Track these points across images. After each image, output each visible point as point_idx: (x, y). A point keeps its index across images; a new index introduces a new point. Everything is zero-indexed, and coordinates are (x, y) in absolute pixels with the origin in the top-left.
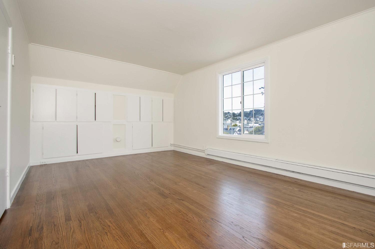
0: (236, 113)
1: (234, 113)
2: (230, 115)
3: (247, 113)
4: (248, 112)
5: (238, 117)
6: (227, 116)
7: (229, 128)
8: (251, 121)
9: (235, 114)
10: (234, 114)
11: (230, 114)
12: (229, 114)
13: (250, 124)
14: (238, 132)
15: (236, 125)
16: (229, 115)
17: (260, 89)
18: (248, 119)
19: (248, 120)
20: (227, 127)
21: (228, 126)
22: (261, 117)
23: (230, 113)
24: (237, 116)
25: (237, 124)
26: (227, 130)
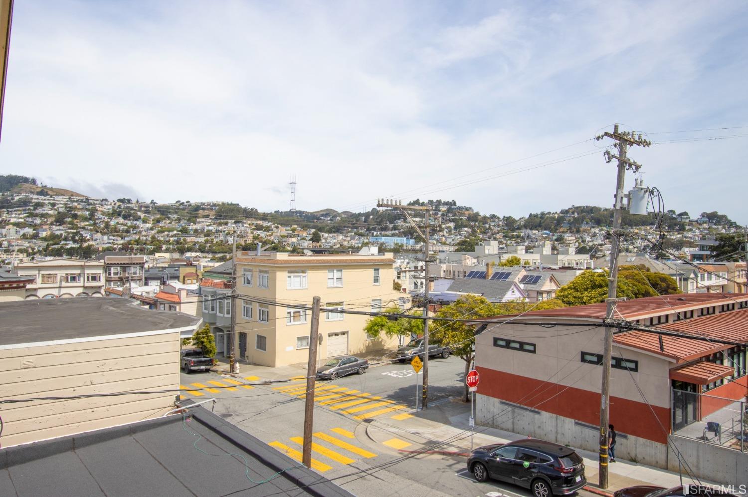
0: (517, 218)
1: (510, 217)
2: (498, 226)
3: (554, 218)
4: (556, 216)
5: (524, 230)
6: (490, 228)
7: (492, 272)
8: (564, 243)
9: (514, 221)
10: (509, 222)
11: (497, 220)
12: (494, 221)
13: (560, 257)
14: (522, 286)
15: (514, 262)
16: (494, 226)
17: (598, 138)
18: (555, 238)
19: (556, 240)
20: (484, 269)
21: (487, 265)
22: (597, 230)
23: (498, 218)
24: (519, 228)
25: (518, 256)
26: (484, 278)
